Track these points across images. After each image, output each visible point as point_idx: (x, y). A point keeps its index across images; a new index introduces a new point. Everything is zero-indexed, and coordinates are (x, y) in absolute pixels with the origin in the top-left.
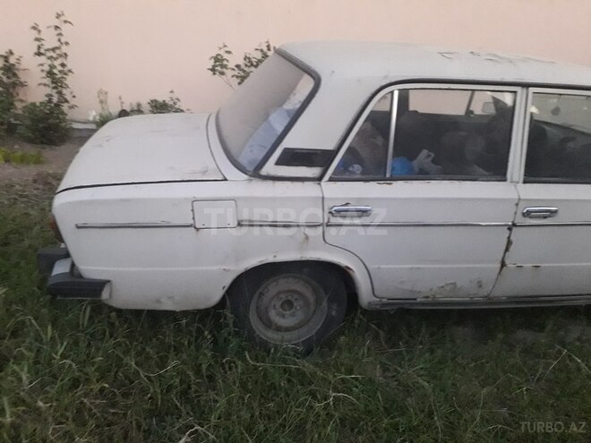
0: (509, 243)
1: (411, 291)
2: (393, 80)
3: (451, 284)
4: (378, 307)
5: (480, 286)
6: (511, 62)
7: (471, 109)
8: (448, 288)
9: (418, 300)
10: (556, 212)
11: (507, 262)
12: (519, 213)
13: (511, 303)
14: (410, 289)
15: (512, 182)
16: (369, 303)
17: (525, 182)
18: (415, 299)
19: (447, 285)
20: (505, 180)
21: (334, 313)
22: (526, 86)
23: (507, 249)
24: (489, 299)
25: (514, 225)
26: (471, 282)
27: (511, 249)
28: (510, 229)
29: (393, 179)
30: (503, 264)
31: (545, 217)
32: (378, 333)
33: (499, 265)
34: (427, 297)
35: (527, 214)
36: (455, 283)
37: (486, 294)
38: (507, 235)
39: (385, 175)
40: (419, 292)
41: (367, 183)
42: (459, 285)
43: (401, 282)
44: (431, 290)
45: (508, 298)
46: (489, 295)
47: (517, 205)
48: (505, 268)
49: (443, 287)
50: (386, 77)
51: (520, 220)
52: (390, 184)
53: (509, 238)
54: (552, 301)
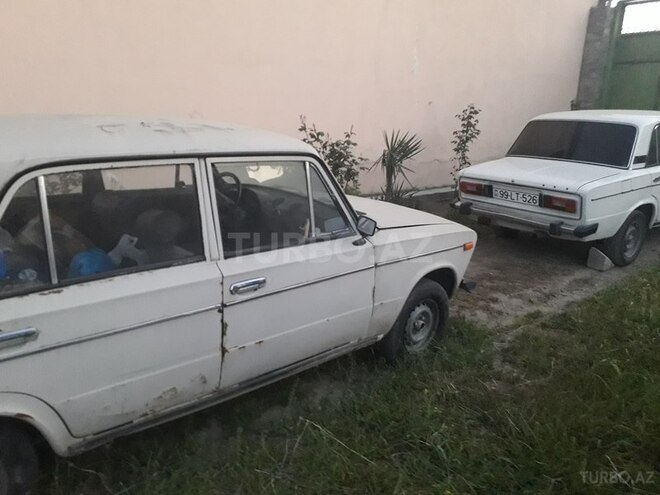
0: (224, 326)
1: (122, 415)
2: (33, 165)
3: (171, 390)
4: (83, 449)
5: (205, 382)
6: (184, 132)
7: (181, 179)
8: (167, 397)
9: (135, 422)
10: (264, 281)
11: (227, 346)
12: (227, 292)
13: (244, 388)
14: (120, 413)
15: (211, 260)
16: (70, 448)
17: (226, 258)
18: (131, 422)
19: (164, 393)
20: (205, 259)
21: (19, 480)
22: (203, 156)
23: (223, 334)
24: (219, 393)
25: (224, 305)
26: (192, 381)
27: (227, 332)
28: (221, 311)
29: (62, 285)
30: (224, 351)
31: (256, 290)
32: (97, 477)
33: (220, 353)
34: (146, 414)
35: (235, 291)
36: (174, 389)
37: (214, 388)
38: (220, 317)
39: (50, 281)
40: (134, 412)
41: (26, 298)
42: (179, 390)
43: (106, 408)
44: (147, 405)
45: (240, 384)
46: (217, 388)
47: (222, 283)
48: (226, 354)
49: (161, 397)
50: (22, 162)
51: (229, 299)
52: (59, 292)
53: (222, 321)
54: (286, 372)
